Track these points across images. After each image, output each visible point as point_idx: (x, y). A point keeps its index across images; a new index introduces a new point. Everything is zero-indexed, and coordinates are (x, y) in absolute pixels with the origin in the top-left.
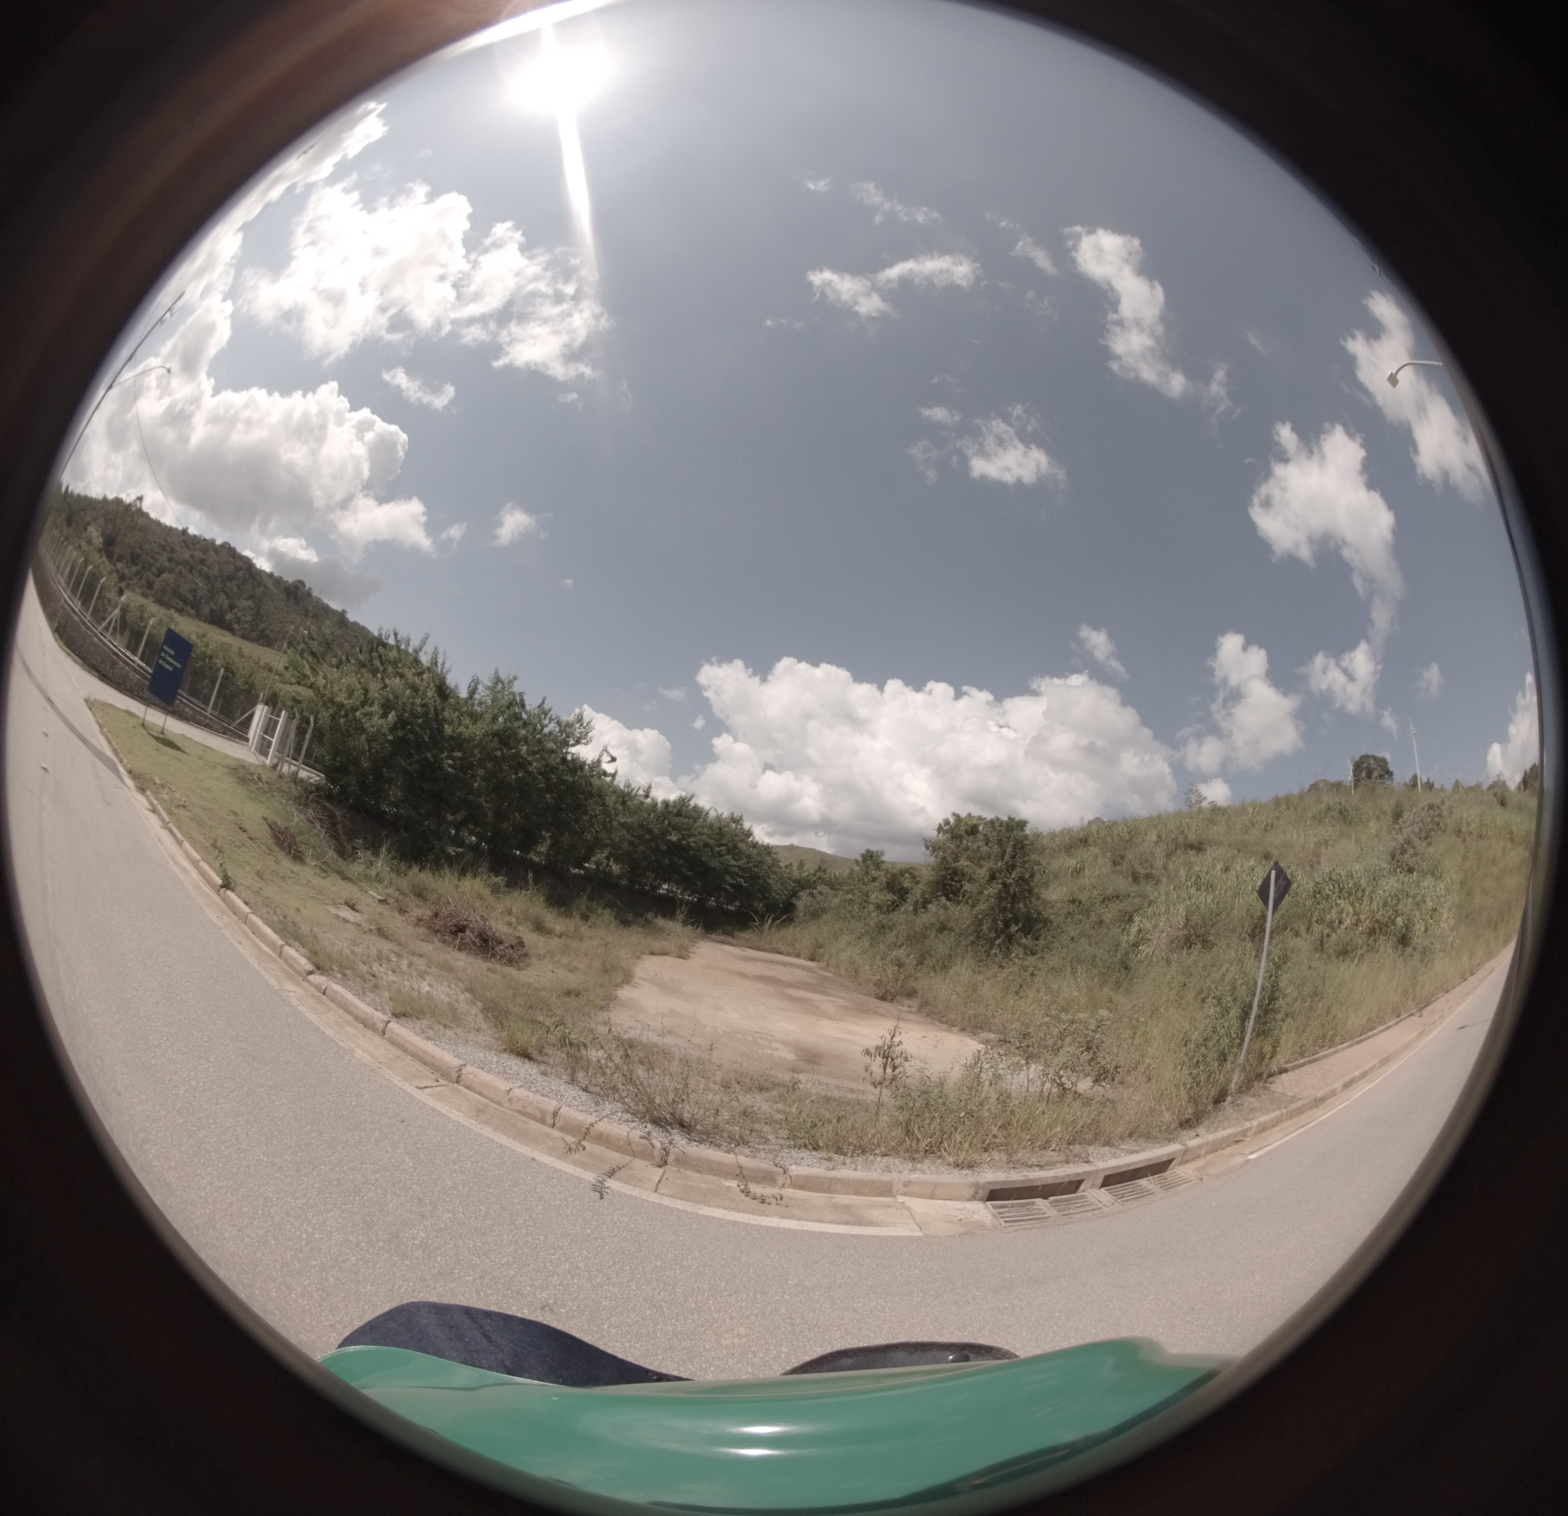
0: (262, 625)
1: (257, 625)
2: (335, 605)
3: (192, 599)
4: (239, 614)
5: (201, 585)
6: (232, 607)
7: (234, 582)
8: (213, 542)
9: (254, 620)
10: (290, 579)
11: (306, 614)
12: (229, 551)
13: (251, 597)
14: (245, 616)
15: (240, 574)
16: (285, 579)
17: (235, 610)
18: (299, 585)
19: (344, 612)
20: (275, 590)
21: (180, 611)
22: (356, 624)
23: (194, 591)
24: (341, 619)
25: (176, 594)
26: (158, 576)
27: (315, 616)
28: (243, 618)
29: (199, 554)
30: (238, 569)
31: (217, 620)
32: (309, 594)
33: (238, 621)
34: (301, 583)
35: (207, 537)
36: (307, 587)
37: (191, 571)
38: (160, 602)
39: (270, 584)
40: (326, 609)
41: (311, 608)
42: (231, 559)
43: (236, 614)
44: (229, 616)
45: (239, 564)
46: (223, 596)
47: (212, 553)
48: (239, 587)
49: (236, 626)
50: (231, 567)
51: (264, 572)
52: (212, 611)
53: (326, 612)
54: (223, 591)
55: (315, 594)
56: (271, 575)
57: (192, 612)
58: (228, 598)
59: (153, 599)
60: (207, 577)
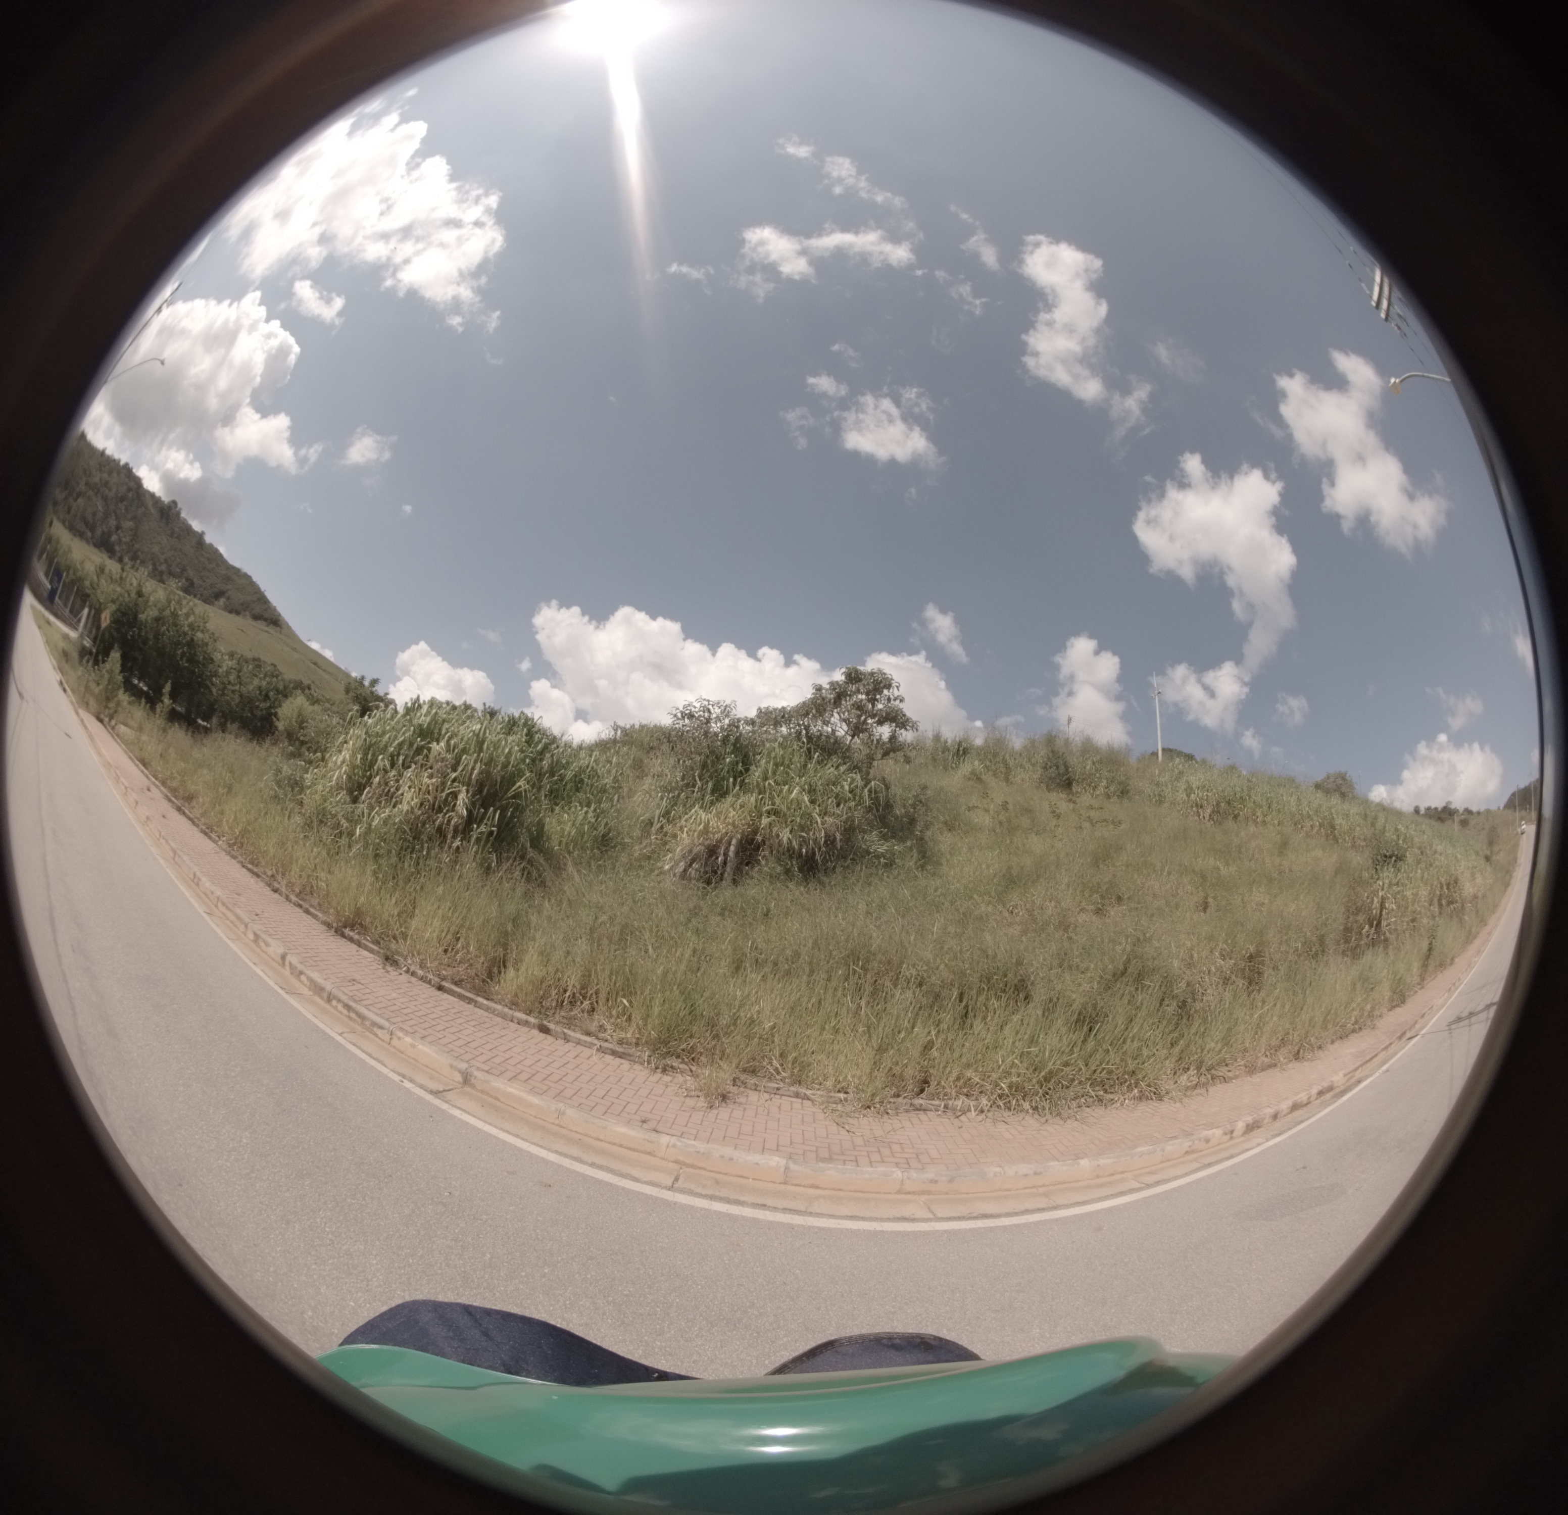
0: (137, 546)
1: (133, 545)
2: (196, 526)
3: (91, 521)
4: (121, 535)
5: (100, 508)
6: (118, 528)
7: (125, 503)
8: (119, 461)
9: (131, 540)
10: (166, 499)
11: (172, 535)
12: (127, 471)
13: (134, 518)
14: (125, 537)
15: (130, 495)
16: (163, 499)
17: (120, 532)
18: (172, 505)
19: (203, 533)
20: (153, 511)
21: (81, 535)
22: (211, 545)
23: (94, 514)
24: (199, 540)
25: (84, 520)
26: (75, 500)
27: (178, 538)
28: (124, 540)
29: (105, 475)
30: (129, 490)
31: (104, 545)
32: (178, 514)
33: (120, 541)
34: (174, 502)
35: (116, 457)
36: (179, 506)
37: (96, 494)
38: (71, 528)
39: (150, 503)
40: (188, 530)
41: (177, 529)
42: (127, 480)
43: (118, 535)
44: (114, 538)
45: (132, 484)
46: (114, 518)
47: (115, 474)
48: (126, 509)
49: (117, 548)
50: (125, 487)
51: (148, 492)
52: (103, 533)
53: (188, 534)
54: (115, 512)
55: (183, 515)
56: (152, 495)
57: (89, 534)
58: (117, 518)
59: (67, 524)
60: (105, 499)
